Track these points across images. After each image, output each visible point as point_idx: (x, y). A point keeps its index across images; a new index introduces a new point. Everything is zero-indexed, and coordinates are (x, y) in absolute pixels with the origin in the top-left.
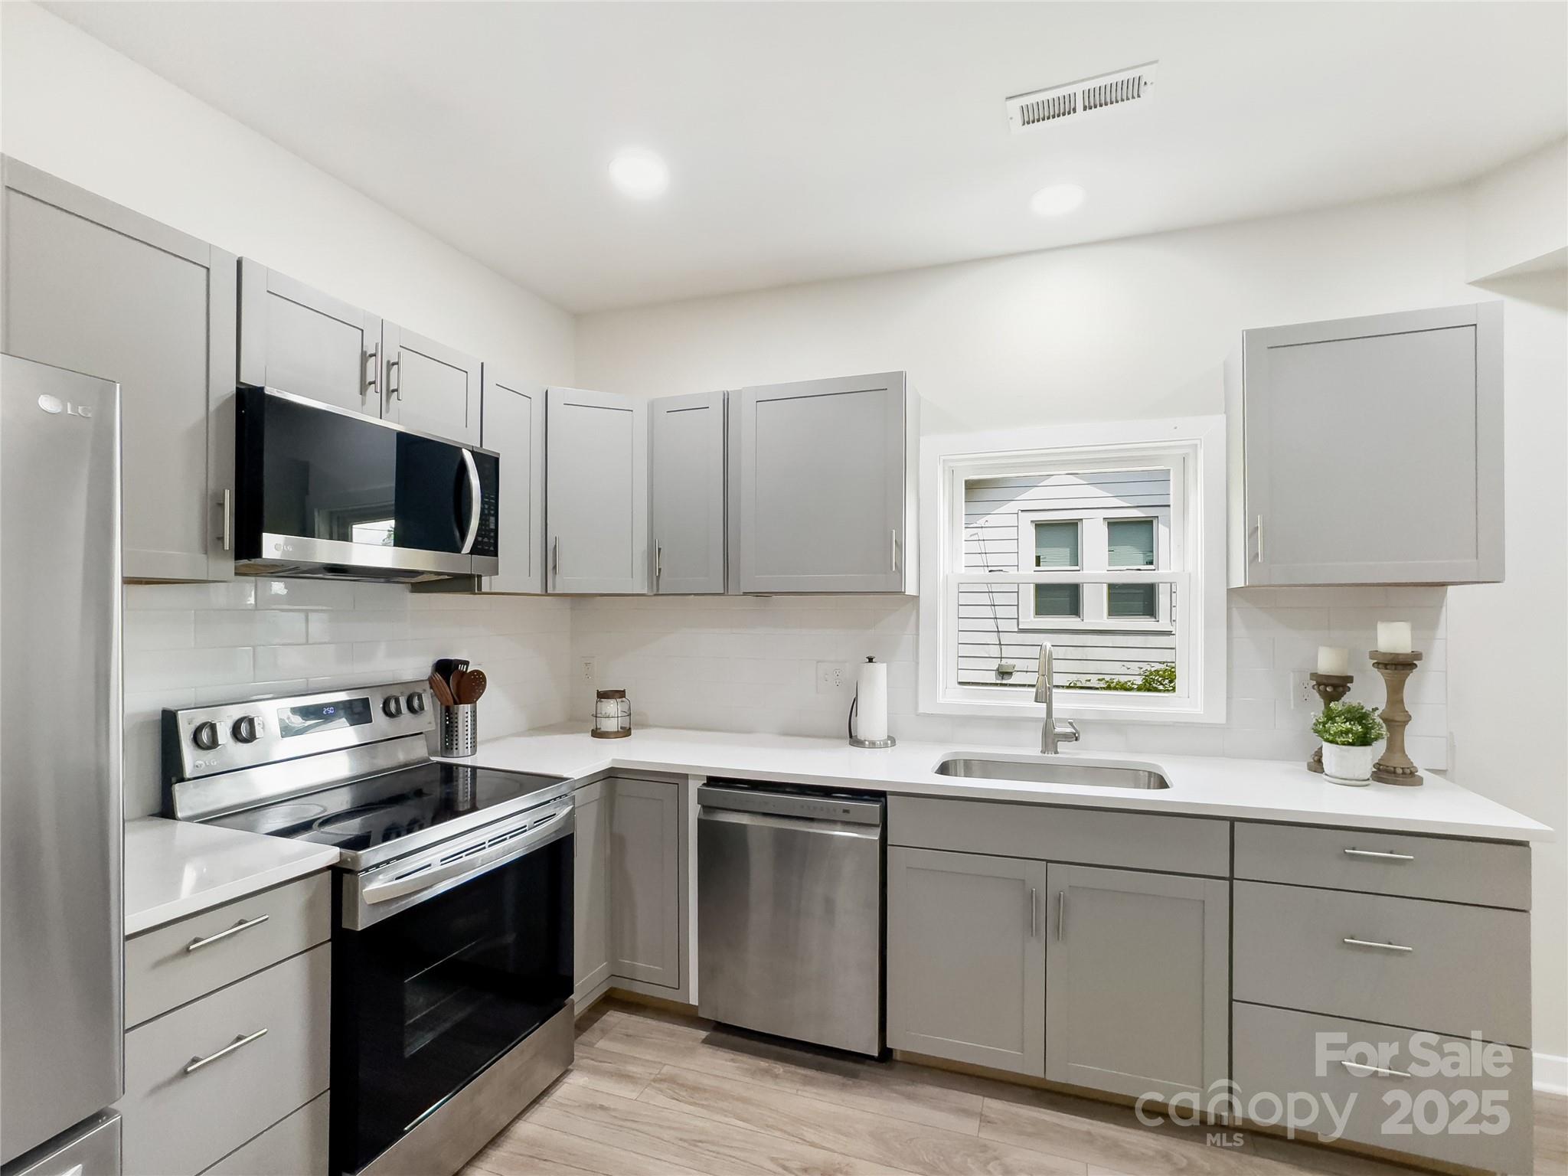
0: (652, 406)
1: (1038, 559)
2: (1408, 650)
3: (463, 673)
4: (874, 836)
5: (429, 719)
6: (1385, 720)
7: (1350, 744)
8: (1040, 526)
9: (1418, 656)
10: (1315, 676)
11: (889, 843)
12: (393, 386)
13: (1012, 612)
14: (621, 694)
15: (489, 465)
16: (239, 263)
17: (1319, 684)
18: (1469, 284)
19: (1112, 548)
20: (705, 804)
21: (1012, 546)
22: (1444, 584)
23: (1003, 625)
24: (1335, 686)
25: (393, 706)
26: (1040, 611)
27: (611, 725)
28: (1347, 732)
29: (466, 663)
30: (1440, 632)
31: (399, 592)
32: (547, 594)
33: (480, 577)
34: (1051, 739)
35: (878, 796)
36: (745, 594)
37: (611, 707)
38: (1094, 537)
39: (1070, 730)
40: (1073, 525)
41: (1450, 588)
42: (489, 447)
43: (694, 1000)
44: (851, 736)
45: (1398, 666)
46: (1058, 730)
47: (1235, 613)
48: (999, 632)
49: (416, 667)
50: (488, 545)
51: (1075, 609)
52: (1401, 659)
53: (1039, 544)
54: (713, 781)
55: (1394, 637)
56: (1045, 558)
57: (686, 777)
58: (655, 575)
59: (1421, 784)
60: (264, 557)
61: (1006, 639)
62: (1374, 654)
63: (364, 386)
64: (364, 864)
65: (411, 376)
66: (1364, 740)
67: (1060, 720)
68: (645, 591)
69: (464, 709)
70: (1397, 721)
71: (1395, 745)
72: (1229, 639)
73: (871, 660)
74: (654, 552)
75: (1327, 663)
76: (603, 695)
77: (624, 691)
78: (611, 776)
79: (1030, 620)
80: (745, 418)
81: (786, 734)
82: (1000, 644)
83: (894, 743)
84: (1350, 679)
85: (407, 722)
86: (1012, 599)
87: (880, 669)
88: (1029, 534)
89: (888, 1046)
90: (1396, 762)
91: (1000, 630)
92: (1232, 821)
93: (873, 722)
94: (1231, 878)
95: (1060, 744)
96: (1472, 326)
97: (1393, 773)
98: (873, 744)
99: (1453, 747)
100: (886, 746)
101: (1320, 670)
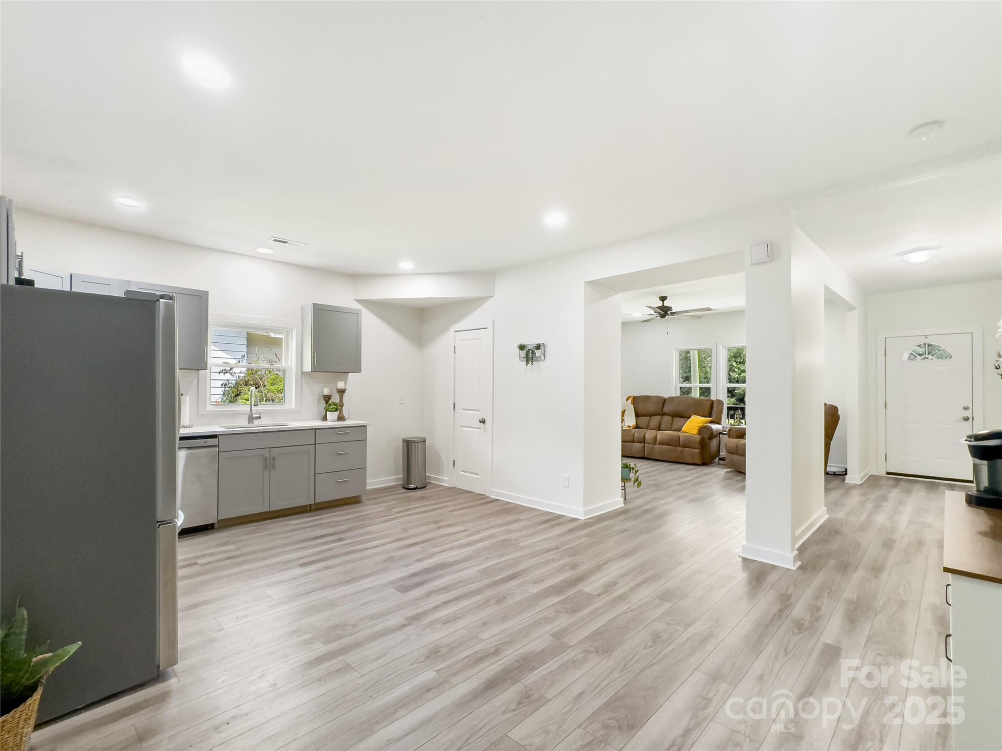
2: (344, 388)
4: (217, 449)
6: (339, 405)
7: (334, 411)
9: (346, 389)
10: (323, 396)
11: (220, 451)
17: (325, 397)
18: (355, 300)
22: (348, 372)
24: (328, 398)
28: (334, 408)
30: (348, 384)
34: (251, 419)
35: (215, 437)
39: (258, 415)
41: (350, 374)
45: (342, 392)
46: (254, 416)
47: (303, 379)
52: (342, 390)
55: (341, 385)
59: (346, 420)
62: (337, 389)
66: (336, 410)
70: (342, 405)
71: (341, 411)
72: (301, 386)
73: (182, 395)
75: (326, 392)
83: (192, 426)
84: (331, 396)
89: (218, 519)
90: (342, 415)
93: (184, 419)
94: (315, 444)
95: (254, 420)
96: (356, 314)
97: (341, 418)
98: (184, 427)
99: (349, 412)
100: (190, 427)
101: (325, 394)
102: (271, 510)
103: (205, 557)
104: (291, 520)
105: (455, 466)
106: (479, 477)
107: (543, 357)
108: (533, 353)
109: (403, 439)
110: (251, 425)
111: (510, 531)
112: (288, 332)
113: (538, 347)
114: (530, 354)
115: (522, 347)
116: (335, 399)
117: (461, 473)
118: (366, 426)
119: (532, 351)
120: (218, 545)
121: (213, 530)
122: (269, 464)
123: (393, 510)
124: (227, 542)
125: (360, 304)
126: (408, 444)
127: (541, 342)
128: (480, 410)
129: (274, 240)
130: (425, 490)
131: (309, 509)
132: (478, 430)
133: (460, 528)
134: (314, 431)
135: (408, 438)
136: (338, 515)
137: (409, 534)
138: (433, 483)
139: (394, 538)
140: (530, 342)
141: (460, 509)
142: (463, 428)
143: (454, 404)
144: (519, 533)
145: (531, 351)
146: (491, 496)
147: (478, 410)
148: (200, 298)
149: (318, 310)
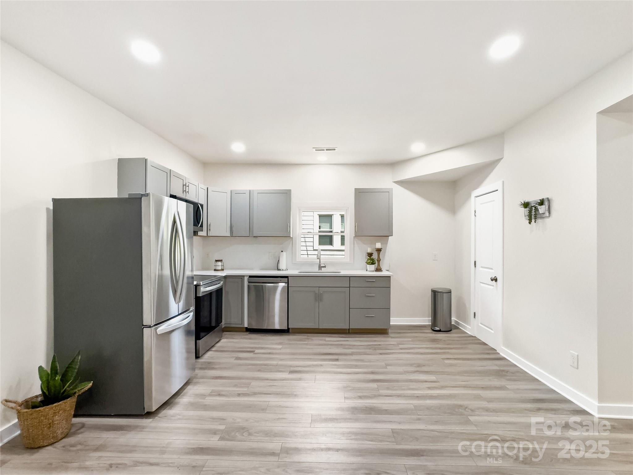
0: (232, 192)
1: (320, 227)
2: (380, 248)
4: (286, 285)
6: (377, 260)
7: (371, 264)
8: (320, 216)
9: (382, 249)
10: (367, 253)
11: (289, 286)
12: (187, 191)
13: (311, 244)
14: (221, 261)
15: (202, 206)
16: (170, 170)
18: (394, 182)
19: (342, 224)
20: (249, 281)
21: (311, 222)
22: (387, 236)
23: (309, 248)
24: (370, 255)
26: (320, 243)
27: (220, 268)
28: (370, 262)
30: (388, 245)
32: (207, 236)
33: (199, 232)
35: (287, 277)
36: (254, 237)
37: (219, 263)
38: (336, 220)
39: (324, 265)
40: (330, 216)
41: (389, 237)
43: (246, 326)
44: (277, 269)
45: (379, 251)
46: (322, 265)
47: (355, 241)
48: (307, 250)
50: (202, 225)
51: (331, 243)
52: (379, 249)
53: (320, 222)
54: (250, 277)
55: (378, 245)
56: (322, 227)
57: (244, 276)
58: (232, 232)
59: (382, 271)
61: (309, 253)
62: (376, 249)
63: (183, 192)
64: (201, 284)
65: (190, 188)
66: (373, 264)
67: (322, 264)
68: (229, 236)
70: (379, 261)
71: (379, 265)
72: (354, 246)
73: (282, 251)
74: (232, 226)
75: (369, 251)
76: (216, 261)
77: (222, 260)
78: (225, 277)
79: (317, 246)
80: (254, 196)
81: (261, 269)
82: (308, 255)
83: (287, 270)
84: (373, 253)
86: (311, 240)
87: (284, 253)
88: (317, 218)
89: (289, 328)
90: (379, 268)
91: (308, 250)
93: (282, 265)
94: (350, 287)
95: (322, 268)
96: (388, 192)
97: (378, 270)
98: (283, 270)
99: (390, 266)
100: (286, 270)
101: (368, 252)
102: (320, 328)
103: (262, 349)
104: (327, 336)
105: (476, 317)
106: (493, 332)
107: (547, 214)
108: (536, 210)
109: (432, 290)
110: (320, 271)
111: (478, 398)
112: (347, 210)
113: (542, 203)
114: (533, 211)
115: (526, 205)
116: (375, 256)
117: (480, 325)
118: (390, 277)
119: (535, 207)
120: (276, 343)
121: (288, 333)
122: (318, 298)
123: (399, 346)
124: (282, 343)
125: (396, 184)
126: (435, 293)
127: (544, 197)
128: (493, 269)
129: (316, 150)
130: (450, 334)
131: (348, 332)
132: (492, 287)
133: (432, 378)
134: (349, 278)
135: (433, 288)
136: (358, 340)
137: (386, 370)
138: (460, 329)
139: (370, 370)
140: (533, 198)
141: (455, 359)
142: (482, 285)
143: (475, 262)
144: (487, 403)
145: (533, 208)
146: (501, 354)
147: (492, 269)
148: (287, 194)
149: (359, 193)
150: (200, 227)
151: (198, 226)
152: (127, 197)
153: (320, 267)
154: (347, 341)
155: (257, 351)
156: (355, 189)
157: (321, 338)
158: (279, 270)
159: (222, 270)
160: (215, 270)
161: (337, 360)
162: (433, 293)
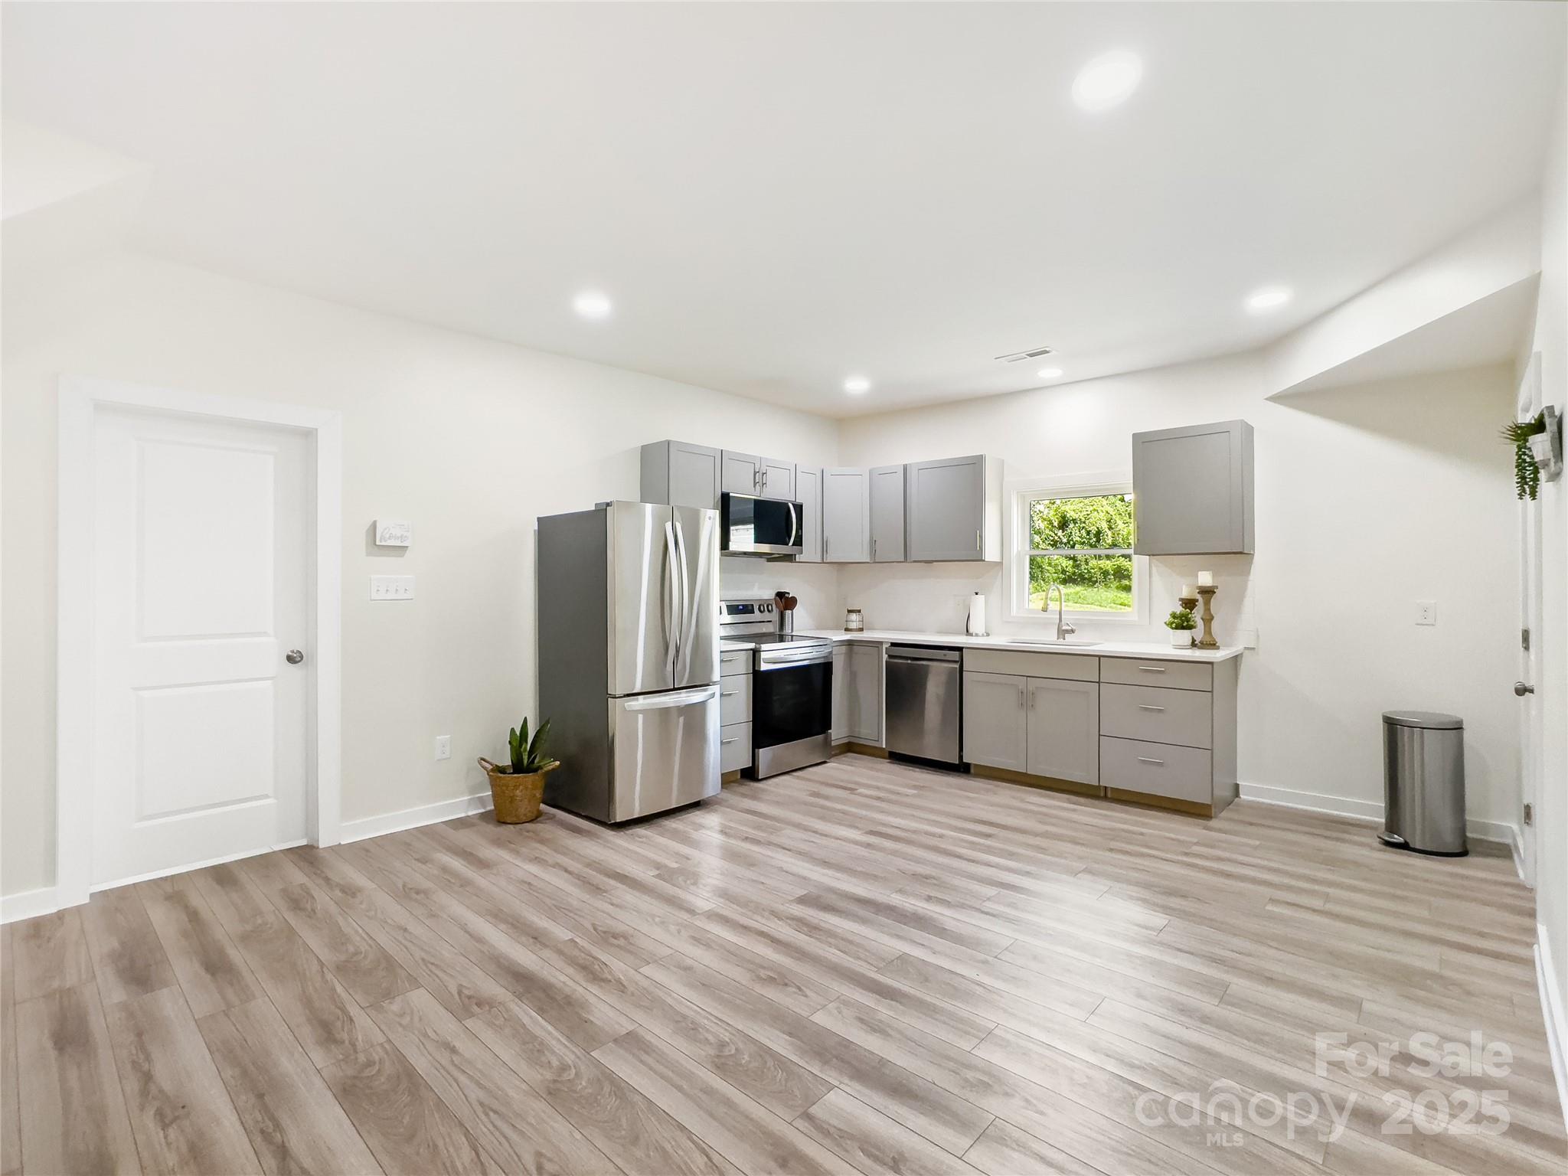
0: (871, 472)
2: (1211, 585)
3: (788, 598)
4: (957, 666)
5: (775, 616)
6: (1203, 618)
7: (1181, 629)
10: (1181, 600)
11: (964, 669)
12: (764, 482)
14: (859, 611)
15: (799, 508)
16: (722, 451)
17: (1183, 603)
18: (1266, 399)
20: (891, 654)
24: (1190, 605)
25: (762, 608)
27: (853, 625)
29: (789, 593)
30: (1251, 577)
31: (763, 561)
32: (823, 563)
33: (795, 555)
35: (962, 649)
36: (915, 561)
37: (854, 617)
42: (798, 501)
43: (884, 746)
44: (967, 631)
45: (1206, 592)
46: (1064, 628)
47: (1154, 569)
49: (769, 594)
50: (799, 542)
52: (1208, 589)
54: (893, 645)
55: (1204, 579)
57: (883, 643)
58: (873, 551)
59: (1218, 648)
60: (730, 549)
62: (1198, 587)
63: (755, 484)
64: (762, 649)
65: (772, 476)
68: (869, 561)
69: (788, 612)
70: (1208, 620)
71: (1208, 630)
72: (1150, 581)
73: (977, 594)
74: (873, 543)
75: (1186, 593)
76: (850, 611)
78: (850, 643)
80: (913, 475)
81: (938, 632)
84: (1193, 600)
85: (766, 616)
87: (981, 598)
89: (964, 761)
90: (1207, 639)
92: (1099, 657)
93: (978, 625)
94: (1099, 682)
95: (1064, 635)
96: (1228, 432)
97: (1205, 644)
98: (977, 635)
99: (1258, 636)
100: (983, 635)
101: (1183, 597)
102: (1029, 773)
105: (1531, 821)
109: (1384, 716)
118: (1210, 663)
121: (961, 774)
122: (1026, 700)
125: (1274, 402)
126: (1395, 726)
129: (1009, 361)
131: (1102, 794)
134: (1097, 658)
143: (1526, 633)
148: (974, 467)
149: (1145, 445)
150: (793, 545)
151: (787, 544)
152: (594, 508)
153: (1062, 633)
154: (1074, 810)
155: (861, 790)
156: (1134, 435)
157: (1019, 795)
158: (971, 635)
159: (861, 630)
160: (847, 630)
161: (988, 836)
162: (1386, 725)
